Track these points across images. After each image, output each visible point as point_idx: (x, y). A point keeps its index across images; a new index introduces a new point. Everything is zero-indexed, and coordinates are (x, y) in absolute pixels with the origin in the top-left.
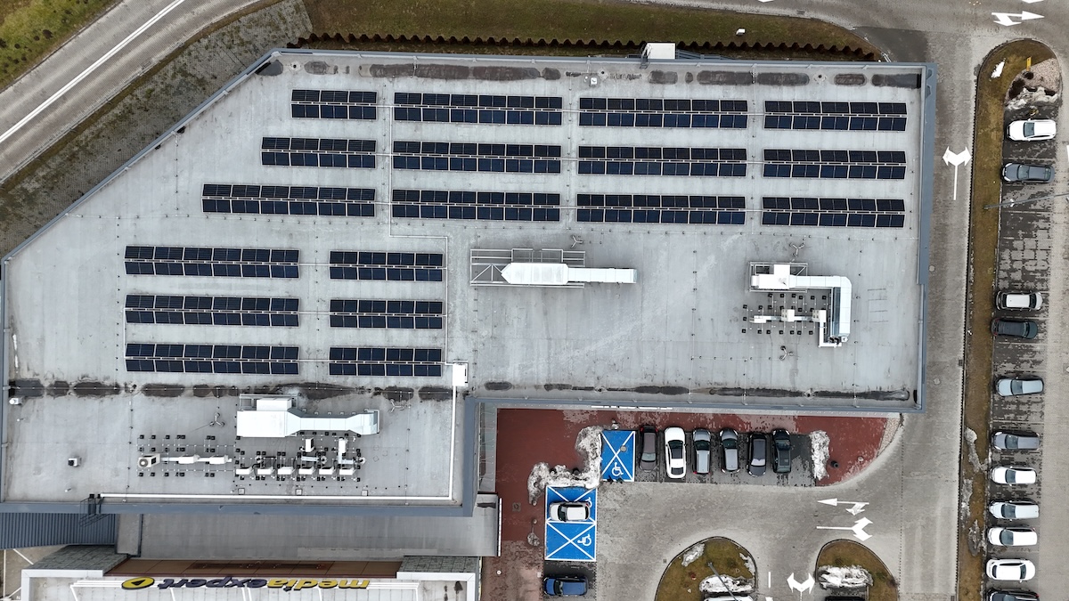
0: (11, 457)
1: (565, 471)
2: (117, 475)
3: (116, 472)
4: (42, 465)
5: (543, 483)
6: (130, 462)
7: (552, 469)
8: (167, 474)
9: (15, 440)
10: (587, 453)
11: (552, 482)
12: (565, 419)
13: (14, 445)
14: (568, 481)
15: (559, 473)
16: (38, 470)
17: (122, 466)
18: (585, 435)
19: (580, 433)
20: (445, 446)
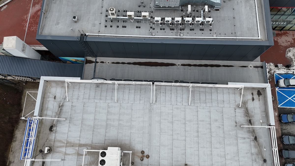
0: (45, 18)
1: (282, 66)
2: (94, 26)
3: (94, 25)
4: (60, 21)
5: (272, 72)
6: (101, 21)
7: (276, 66)
8: (118, 27)
9: (48, 11)
10: (292, 59)
11: (277, 70)
12: (279, 44)
13: (48, 13)
14: (285, 70)
15: (280, 67)
16: (58, 24)
17: (97, 22)
18: (290, 51)
19: (287, 50)
20: (253, 16)
